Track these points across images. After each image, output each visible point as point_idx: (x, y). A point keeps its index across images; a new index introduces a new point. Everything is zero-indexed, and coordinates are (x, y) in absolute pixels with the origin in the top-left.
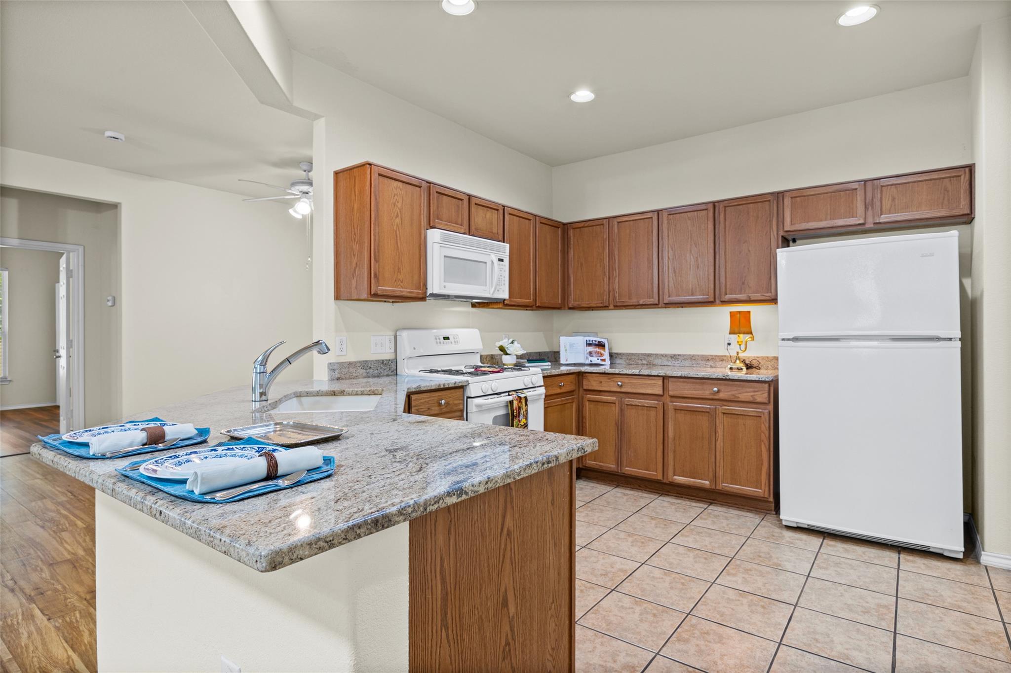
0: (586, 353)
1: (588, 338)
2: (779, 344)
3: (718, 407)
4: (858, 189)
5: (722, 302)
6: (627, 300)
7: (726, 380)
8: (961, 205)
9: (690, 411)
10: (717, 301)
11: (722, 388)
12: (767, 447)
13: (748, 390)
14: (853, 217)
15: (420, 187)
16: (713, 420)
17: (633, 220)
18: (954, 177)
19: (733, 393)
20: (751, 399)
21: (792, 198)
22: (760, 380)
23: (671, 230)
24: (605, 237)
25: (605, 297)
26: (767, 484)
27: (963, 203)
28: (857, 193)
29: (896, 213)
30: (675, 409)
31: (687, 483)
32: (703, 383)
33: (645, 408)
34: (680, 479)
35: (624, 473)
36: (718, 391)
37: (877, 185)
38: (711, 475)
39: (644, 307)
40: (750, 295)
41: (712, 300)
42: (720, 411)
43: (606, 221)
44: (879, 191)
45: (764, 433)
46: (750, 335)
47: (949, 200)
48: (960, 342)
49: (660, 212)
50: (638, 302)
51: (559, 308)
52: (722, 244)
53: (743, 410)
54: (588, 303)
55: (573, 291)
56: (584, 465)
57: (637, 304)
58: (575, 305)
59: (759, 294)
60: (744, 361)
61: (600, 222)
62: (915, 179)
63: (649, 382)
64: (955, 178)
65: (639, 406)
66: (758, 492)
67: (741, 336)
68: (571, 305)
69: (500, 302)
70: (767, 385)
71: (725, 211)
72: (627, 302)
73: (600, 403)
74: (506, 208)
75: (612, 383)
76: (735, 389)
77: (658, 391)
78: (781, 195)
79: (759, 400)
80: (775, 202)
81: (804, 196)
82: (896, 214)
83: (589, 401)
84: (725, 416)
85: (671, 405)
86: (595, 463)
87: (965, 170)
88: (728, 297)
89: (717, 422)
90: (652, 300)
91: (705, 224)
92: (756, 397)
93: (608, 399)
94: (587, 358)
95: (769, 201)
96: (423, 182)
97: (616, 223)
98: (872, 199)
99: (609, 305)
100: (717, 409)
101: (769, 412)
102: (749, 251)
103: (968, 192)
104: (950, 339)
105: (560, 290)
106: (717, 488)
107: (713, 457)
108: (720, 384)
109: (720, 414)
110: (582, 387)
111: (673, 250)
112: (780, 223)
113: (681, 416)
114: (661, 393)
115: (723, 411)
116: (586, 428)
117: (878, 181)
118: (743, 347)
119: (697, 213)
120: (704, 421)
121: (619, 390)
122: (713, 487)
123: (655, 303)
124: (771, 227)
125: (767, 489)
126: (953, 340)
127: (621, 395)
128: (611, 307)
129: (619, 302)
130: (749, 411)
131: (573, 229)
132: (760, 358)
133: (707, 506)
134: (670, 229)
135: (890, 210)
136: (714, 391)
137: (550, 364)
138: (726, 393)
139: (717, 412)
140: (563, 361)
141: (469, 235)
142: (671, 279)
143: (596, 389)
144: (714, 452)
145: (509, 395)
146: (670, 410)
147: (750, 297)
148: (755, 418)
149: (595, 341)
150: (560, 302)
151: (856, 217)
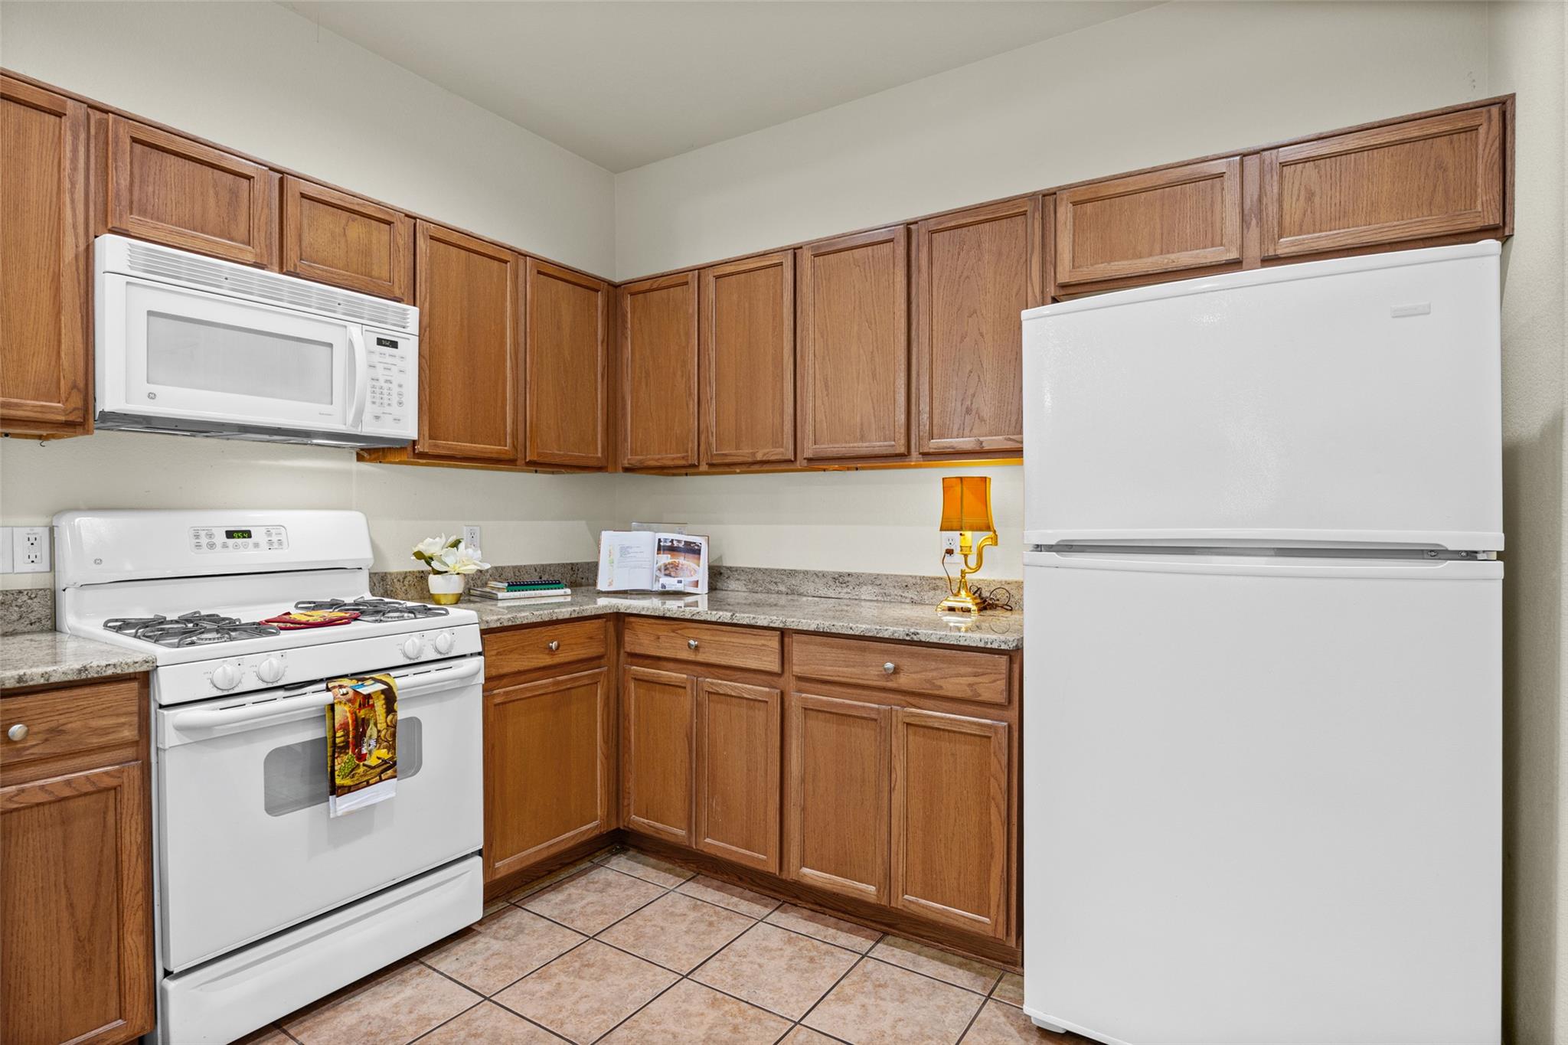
0: (655, 569)
1: (663, 536)
2: (1026, 561)
3: (894, 707)
4: (1226, 176)
5: (924, 454)
6: (733, 452)
7: (912, 643)
8: (1479, 202)
9: (836, 714)
10: (914, 453)
11: (905, 663)
12: (1004, 814)
13: (963, 670)
14: (1212, 247)
15: (59, 115)
16: (885, 740)
17: (744, 272)
18: (1459, 132)
19: (930, 675)
20: (968, 694)
21: (1075, 204)
22: (989, 646)
23: (821, 291)
24: (691, 311)
25: (690, 445)
26: (1003, 907)
27: (1482, 197)
28: (1222, 184)
29: (1314, 232)
30: (805, 709)
31: (829, 887)
32: (864, 650)
33: (745, 701)
34: (812, 875)
35: (702, 851)
36: (896, 671)
37: (1271, 163)
38: (879, 872)
39: (766, 467)
40: (981, 439)
41: (902, 450)
42: (900, 719)
43: (694, 275)
44: (1276, 178)
45: (996, 779)
46: (991, 534)
47: (1446, 192)
48: (1501, 563)
49: (798, 252)
50: (754, 454)
51: (600, 469)
52: (924, 321)
53: (949, 719)
54: (659, 456)
55: (631, 431)
56: (626, 824)
57: (750, 460)
58: (633, 462)
59: (1001, 437)
60: (977, 593)
61: (680, 279)
62: (1363, 143)
63: (753, 642)
64: (1463, 135)
65: (733, 696)
66: (983, 923)
67: (968, 534)
68: (626, 462)
69: (403, 449)
70: (1005, 658)
71: (931, 242)
72: (731, 455)
73: (658, 686)
74: (418, 220)
75: (679, 641)
76: (933, 665)
77: (772, 664)
78: (1051, 198)
79: (986, 695)
80: (1038, 215)
81: (1103, 198)
82: (1317, 235)
83: (635, 679)
84: (910, 731)
85: (795, 700)
86: (646, 821)
87: (1489, 111)
88: (936, 444)
89: (894, 743)
90: (781, 449)
91: (888, 274)
92: (981, 690)
93: (670, 677)
94: (657, 579)
95: (1024, 213)
96: (70, 102)
97: (712, 279)
98: (1260, 200)
99: (699, 463)
100: (894, 713)
101: (1010, 726)
102: (982, 335)
103: (1497, 169)
104: (1471, 555)
105: (599, 429)
106: (893, 904)
107: (885, 828)
108: (901, 654)
109: (900, 726)
110: (624, 648)
111: (822, 337)
112: (1048, 264)
113: (817, 725)
114: (775, 667)
115: (908, 720)
116: (630, 741)
117: (1275, 151)
118: (973, 561)
119: (873, 250)
120: (864, 738)
121: (692, 657)
122: (885, 902)
123: (786, 458)
124: (1028, 276)
125: (1002, 918)
126: (1480, 556)
127: (698, 669)
128: (704, 467)
129: (716, 455)
130: (964, 722)
131: (632, 294)
132: (1012, 586)
133: (873, 943)
134: (819, 289)
135: (1301, 226)
136: (885, 669)
137: (568, 591)
138: (913, 676)
139: (894, 719)
140: (602, 585)
141: (281, 271)
142: (819, 402)
143: (648, 653)
144: (886, 818)
145: (328, 689)
146: (794, 709)
147: (981, 443)
148: (977, 739)
149: (679, 541)
150: (600, 455)
151: (1222, 245)
